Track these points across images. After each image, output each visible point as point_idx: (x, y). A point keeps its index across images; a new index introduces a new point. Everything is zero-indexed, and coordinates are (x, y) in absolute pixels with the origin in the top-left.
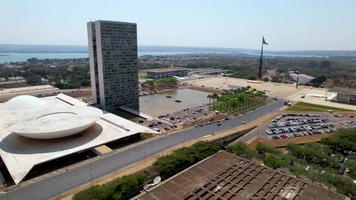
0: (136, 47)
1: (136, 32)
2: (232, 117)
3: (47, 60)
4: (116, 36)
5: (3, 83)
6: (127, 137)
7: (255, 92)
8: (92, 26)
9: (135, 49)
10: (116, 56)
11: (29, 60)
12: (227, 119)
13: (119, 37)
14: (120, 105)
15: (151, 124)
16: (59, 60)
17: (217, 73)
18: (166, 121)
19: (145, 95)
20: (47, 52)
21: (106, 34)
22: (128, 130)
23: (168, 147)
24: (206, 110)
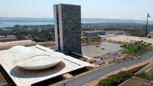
0: (80, 18)
1: (80, 10)
2: (134, 58)
3: (25, 26)
4: (70, 12)
5: (5, 39)
6: (80, 69)
7: (146, 44)
8: (56, 7)
9: (80, 20)
10: (69, 23)
11: (15, 26)
12: (132, 59)
13: (71, 13)
14: (71, 51)
15: (90, 61)
16: (32, 26)
17: (121, 34)
18: (98, 60)
19: (84, 45)
20: (25, 22)
21: (64, 11)
22: (80, 65)
23: (104, 75)
24: (119, 53)
